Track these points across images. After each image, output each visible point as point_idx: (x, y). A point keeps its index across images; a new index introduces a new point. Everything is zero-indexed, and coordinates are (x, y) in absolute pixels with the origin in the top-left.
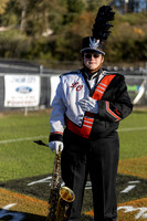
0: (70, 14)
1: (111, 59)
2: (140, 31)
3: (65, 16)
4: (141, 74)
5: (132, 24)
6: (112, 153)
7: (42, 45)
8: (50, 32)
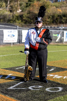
0: (29, 3)
1: (47, 23)
2: (60, 10)
3: (27, 4)
4: (60, 30)
5: (57, 7)
6: (45, 55)
7: (17, 17)
8: (20, 11)
